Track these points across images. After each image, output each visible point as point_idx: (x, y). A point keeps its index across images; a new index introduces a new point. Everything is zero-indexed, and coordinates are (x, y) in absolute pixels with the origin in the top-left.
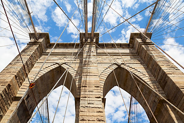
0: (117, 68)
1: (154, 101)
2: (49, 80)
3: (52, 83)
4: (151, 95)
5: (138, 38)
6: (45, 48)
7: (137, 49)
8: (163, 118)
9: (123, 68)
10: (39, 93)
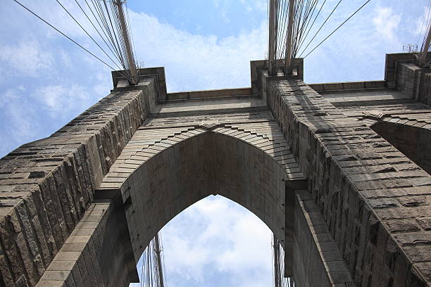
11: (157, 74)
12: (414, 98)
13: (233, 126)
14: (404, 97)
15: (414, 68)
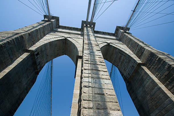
0: (107, 45)
1: (133, 66)
2: (56, 48)
3: (58, 51)
4: (131, 62)
5: (121, 29)
6: (55, 28)
7: (120, 37)
8: (140, 76)
9: (111, 45)
10: (47, 55)
11: (57, 19)
12: (119, 39)
13: (72, 38)
14: (117, 38)
15: (122, 31)
